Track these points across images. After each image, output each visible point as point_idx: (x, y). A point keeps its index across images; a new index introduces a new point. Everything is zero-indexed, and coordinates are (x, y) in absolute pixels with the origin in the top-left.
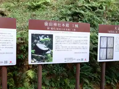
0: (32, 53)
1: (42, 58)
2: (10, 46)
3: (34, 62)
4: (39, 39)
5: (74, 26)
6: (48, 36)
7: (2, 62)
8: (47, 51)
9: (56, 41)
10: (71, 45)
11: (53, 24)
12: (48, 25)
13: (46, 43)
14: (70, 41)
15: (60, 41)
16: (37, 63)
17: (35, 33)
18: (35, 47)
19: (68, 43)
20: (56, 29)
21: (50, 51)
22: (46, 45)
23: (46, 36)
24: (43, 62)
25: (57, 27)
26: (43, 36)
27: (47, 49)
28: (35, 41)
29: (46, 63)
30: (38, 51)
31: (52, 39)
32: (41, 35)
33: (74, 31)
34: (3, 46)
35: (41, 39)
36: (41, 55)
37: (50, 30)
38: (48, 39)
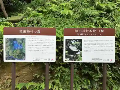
0: (66, 54)
1: (73, 58)
2: (52, 48)
3: (67, 60)
4: (71, 43)
5: (100, 31)
6: (78, 41)
7: (46, 59)
8: (77, 52)
9: (85, 44)
10: (98, 48)
11: (82, 31)
12: (78, 31)
13: (76, 46)
14: (97, 44)
15: (88, 44)
16: (70, 61)
17: (68, 38)
18: (68, 49)
19: (95, 46)
20: (84, 34)
21: (80, 52)
22: (76, 47)
23: (76, 40)
24: (74, 61)
25: (85, 33)
26: (74, 40)
27: (78, 50)
28: (68, 44)
29: (76, 61)
30: (70, 52)
31: (81, 43)
32: (72, 40)
33: (100, 36)
34: (47, 48)
35: (73, 42)
36: (73, 55)
37: (80, 35)
38: (78, 42)
